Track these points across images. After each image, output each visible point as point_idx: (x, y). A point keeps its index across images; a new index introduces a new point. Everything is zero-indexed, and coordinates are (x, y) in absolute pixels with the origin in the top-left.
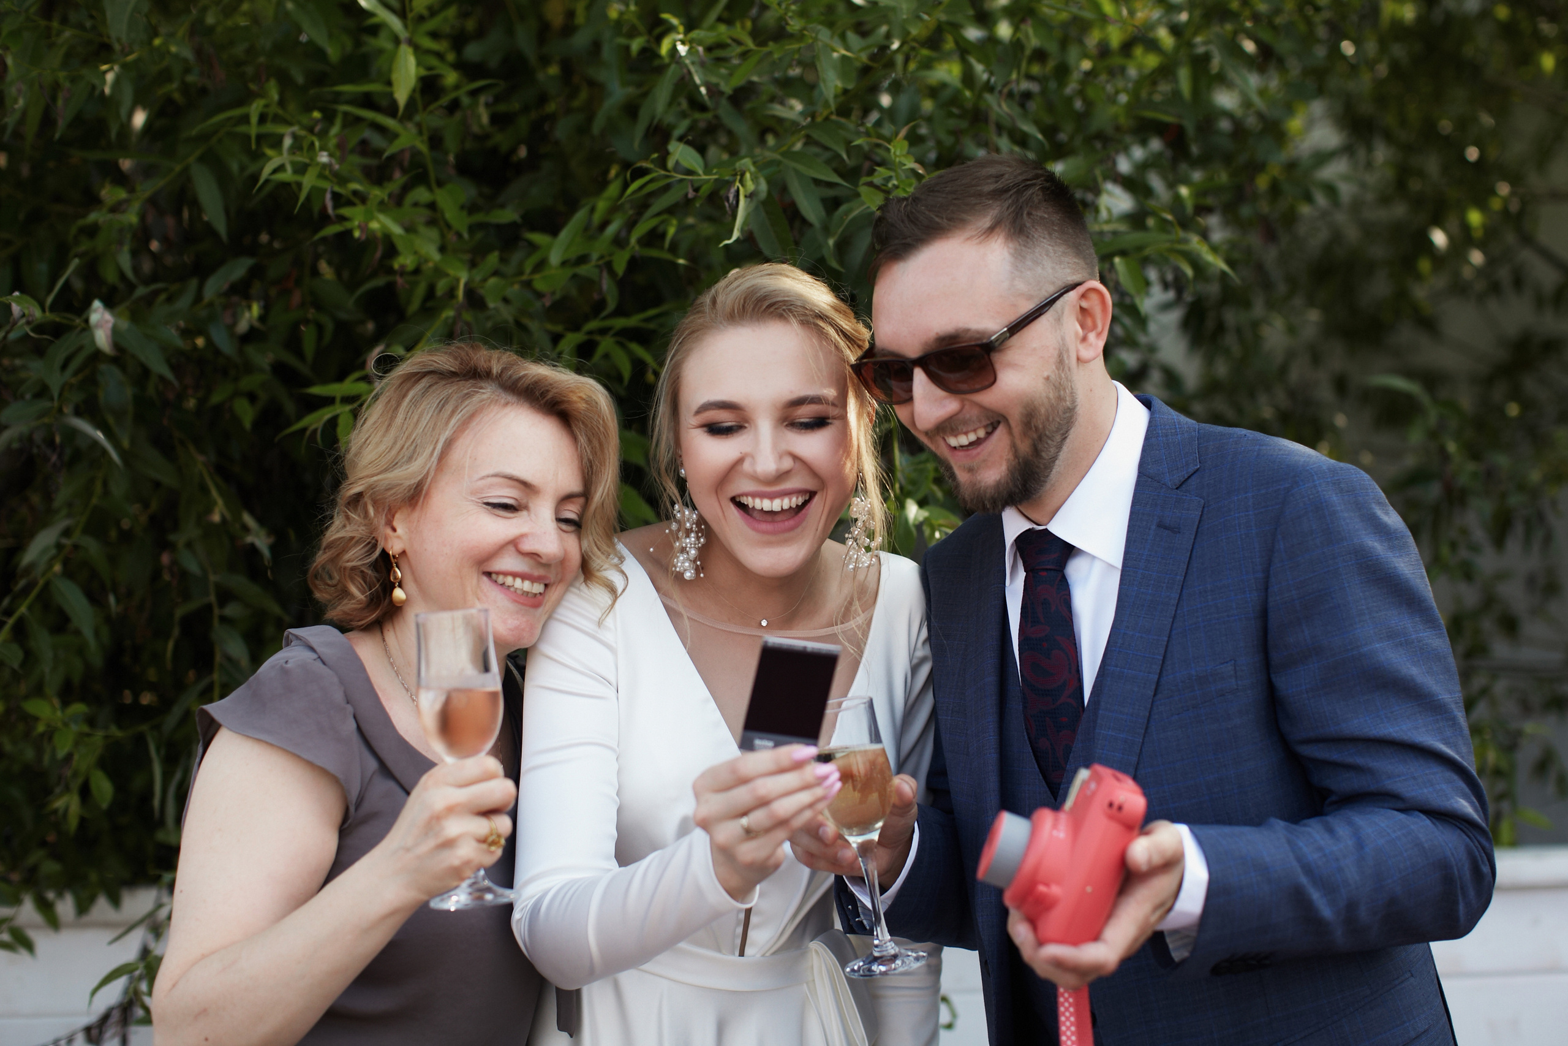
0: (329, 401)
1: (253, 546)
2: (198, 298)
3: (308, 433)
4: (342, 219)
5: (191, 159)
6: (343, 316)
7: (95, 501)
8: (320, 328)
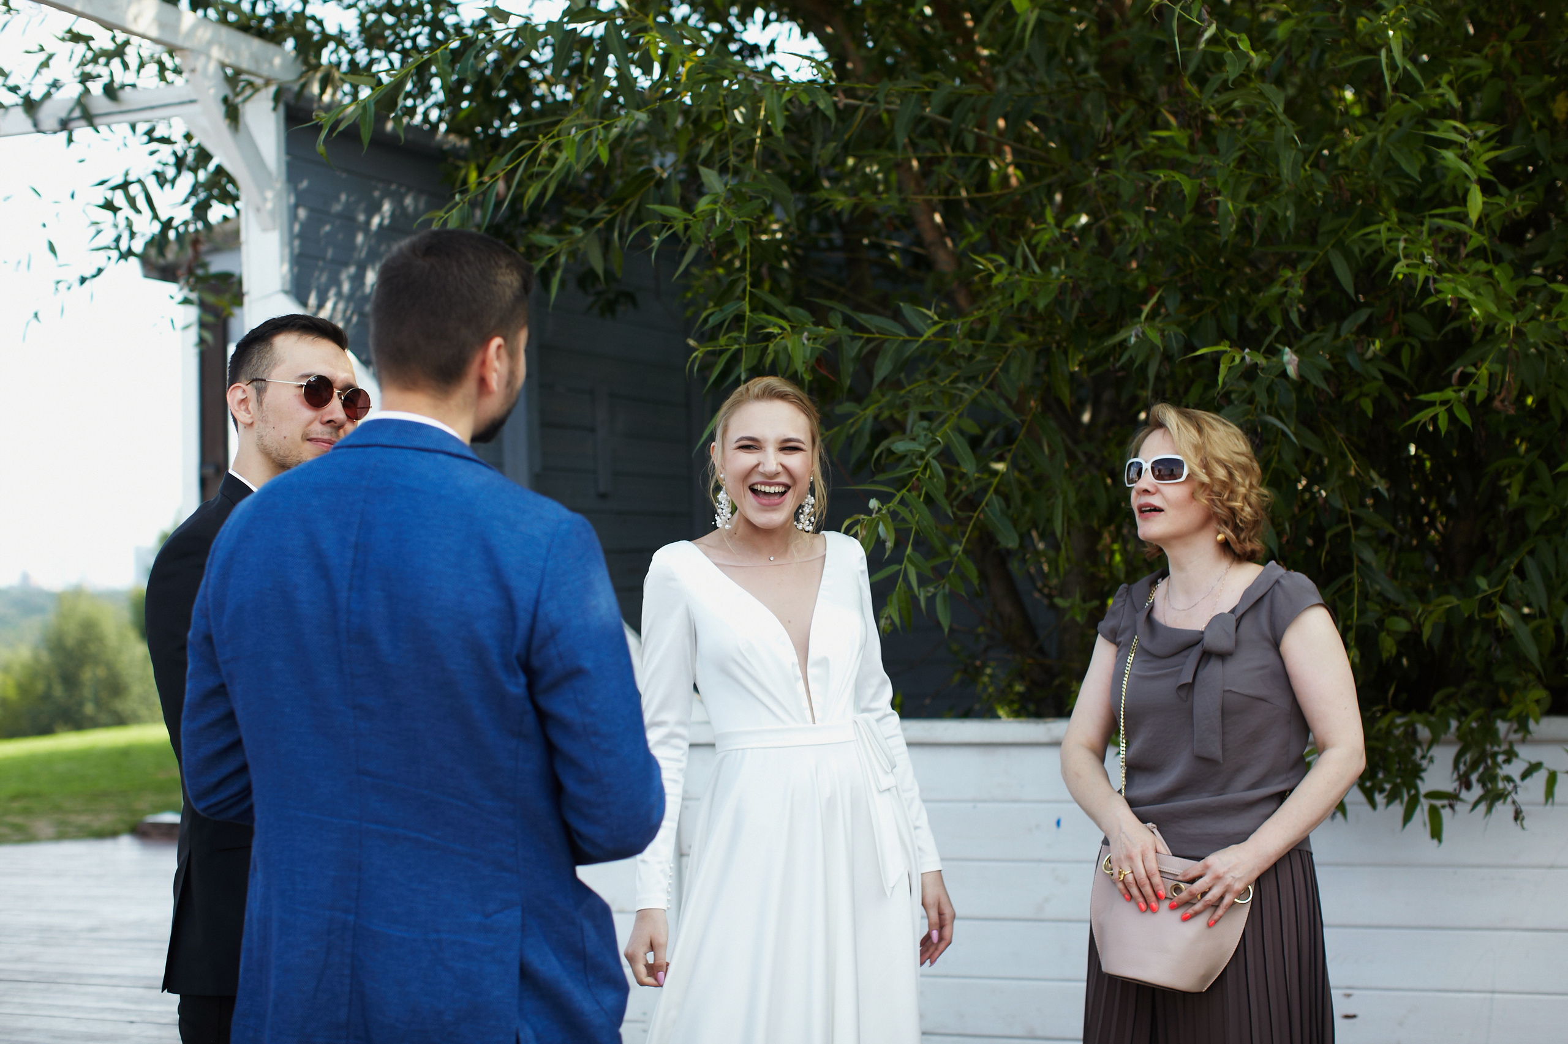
0: (1432, 404)
1: (1377, 489)
2: (1337, 336)
3: (1420, 425)
4: (1438, 291)
5: (1329, 247)
6: (1426, 338)
7: (1274, 465)
8: (1412, 347)
